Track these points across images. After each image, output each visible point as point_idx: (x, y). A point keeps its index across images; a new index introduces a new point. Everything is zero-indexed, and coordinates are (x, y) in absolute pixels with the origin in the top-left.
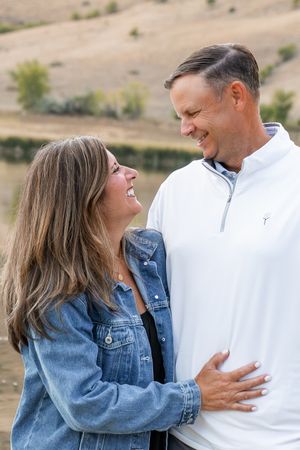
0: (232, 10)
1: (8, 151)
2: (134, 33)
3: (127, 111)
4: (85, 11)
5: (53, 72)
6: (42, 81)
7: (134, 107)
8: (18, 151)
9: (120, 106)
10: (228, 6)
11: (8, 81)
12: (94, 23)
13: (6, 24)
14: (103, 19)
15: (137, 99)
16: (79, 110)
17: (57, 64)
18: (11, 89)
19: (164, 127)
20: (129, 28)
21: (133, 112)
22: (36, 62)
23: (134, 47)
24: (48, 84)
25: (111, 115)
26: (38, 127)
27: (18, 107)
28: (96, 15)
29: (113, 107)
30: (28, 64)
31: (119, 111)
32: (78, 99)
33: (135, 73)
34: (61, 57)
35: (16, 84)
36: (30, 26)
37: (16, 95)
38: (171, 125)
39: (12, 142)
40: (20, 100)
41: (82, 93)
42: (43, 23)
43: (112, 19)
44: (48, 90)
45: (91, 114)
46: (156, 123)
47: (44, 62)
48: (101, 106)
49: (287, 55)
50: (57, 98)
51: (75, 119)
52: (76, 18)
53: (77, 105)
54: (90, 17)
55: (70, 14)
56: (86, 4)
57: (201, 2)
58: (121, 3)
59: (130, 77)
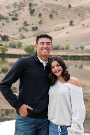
0: (88, 27)
2: (67, 33)
3: (66, 48)
7: (67, 47)
9: (65, 47)
10: (87, 26)
12: (59, 31)
14: (61, 30)
15: (68, 46)
19: (74, 51)
20: (66, 32)
21: (67, 48)
23: (67, 35)
25: (63, 49)
28: (60, 30)
29: (63, 48)
31: (64, 48)
32: (56, 46)
33: (67, 40)
38: (75, 50)
41: (57, 45)
42: (49, 32)
43: (63, 30)
45: (59, 49)
46: (72, 50)
48: (61, 47)
51: (56, 50)
52: (56, 31)
53: (56, 48)
54: (58, 30)
55: (54, 30)
56: (58, 28)
57: (81, 26)
58: (64, 27)
59: (66, 41)
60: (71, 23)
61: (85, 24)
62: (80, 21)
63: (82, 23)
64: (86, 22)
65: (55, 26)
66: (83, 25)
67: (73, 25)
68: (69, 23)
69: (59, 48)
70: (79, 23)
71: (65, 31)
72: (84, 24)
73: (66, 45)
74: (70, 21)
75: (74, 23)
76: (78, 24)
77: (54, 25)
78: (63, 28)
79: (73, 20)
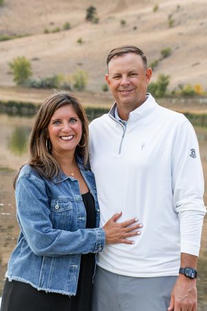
0: (135, 28)
1: (9, 109)
2: (80, 41)
3: (76, 86)
4: (51, 28)
5: (34, 64)
6: (28, 69)
7: (80, 84)
8: (15, 109)
9: (72, 83)
10: (133, 26)
11: (8, 68)
12: (57, 35)
13: (6, 35)
14: (62, 33)
15: (82, 79)
16: (49, 86)
17: (36, 59)
18: (10, 73)
19: (97, 96)
20: (77, 39)
21: (79, 87)
22: (24, 58)
23: (79, 49)
24: (31, 71)
25: (67, 88)
26: (26, 95)
27: (14, 84)
28: (58, 31)
29: (68, 84)
30: (19, 59)
31: (72, 87)
32: (48, 79)
33: (80, 64)
34: (38, 55)
35: (12, 71)
36: (20, 37)
37: (13, 77)
38: (101, 94)
39: (11, 104)
40: (15, 80)
41: (50, 76)
42: (27, 35)
43: (67, 33)
44: (31, 74)
45: (56, 88)
46: (93, 93)
47: (28, 58)
48: (61, 84)
49: (166, 54)
50: (36, 79)
52: (46, 32)
53: (48, 83)
54: (54, 32)
55: (43, 30)
56: (52, 24)
57: (117, 24)
58: (72, 24)
59: (78, 67)
60: (91, 15)
61: (128, 21)
62: (116, 11)
63: (120, 16)
64: (130, 14)
65: (43, 18)
66: (123, 23)
67: (97, 21)
68: (84, 15)
69: (56, 85)
70: (112, 15)
71: (73, 35)
72: (125, 19)
73: (75, 78)
74: (88, 7)
75: (100, 13)
76: (110, 18)
77: (41, 14)
78: (67, 27)
79: (95, 6)
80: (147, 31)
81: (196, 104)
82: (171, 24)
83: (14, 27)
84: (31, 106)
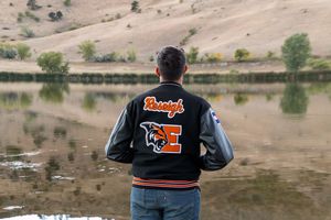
0: (168, 15)
1: (83, 79)
2: (129, 26)
3: (129, 59)
4: (106, 18)
5: (96, 44)
6: (92, 48)
7: (132, 57)
8: (88, 79)
9: (126, 57)
10: (166, 14)
11: (78, 49)
12: (111, 23)
13: (73, 26)
14: (115, 21)
15: (133, 53)
16: (109, 60)
17: (97, 41)
18: (79, 53)
19: (146, 65)
20: (127, 24)
21: (132, 59)
22: (89, 41)
23: (130, 31)
24: (95, 50)
25: (123, 61)
26: (93, 68)
27: (83, 60)
28: (112, 20)
29: (123, 58)
30: (85, 42)
31: (126, 59)
32: (108, 55)
33: (131, 43)
34: (99, 38)
35: (81, 51)
36: (85, 26)
37: (82, 55)
38: (149, 64)
39: (85, 75)
40: (83, 57)
41: (109, 53)
42: (90, 24)
43: (119, 21)
44: (95, 52)
46: (142, 63)
47: (92, 40)
48: (119, 57)
49: (193, 32)
50: (100, 55)
51: (108, 64)
52: (103, 21)
53: (108, 58)
54: (109, 21)
55: (100, 20)
56: (107, 15)
57: (153, 13)
58: (122, 14)
59: (129, 45)
60: (135, 7)
61: (163, 10)
62: (152, 4)
63: (156, 6)
64: (163, 5)
65: (100, 12)
66: (159, 11)
67: (140, 11)
68: (130, 7)
70: (150, 6)
71: (124, 22)
72: (160, 9)
73: (128, 53)
74: (132, 1)
75: (141, 6)
76: (149, 9)
77: (98, 9)
78: (118, 17)
79: (137, 1)
80: (176, 16)
81: (219, 67)
82: (194, 11)
83: (79, 19)
84: (99, 76)
